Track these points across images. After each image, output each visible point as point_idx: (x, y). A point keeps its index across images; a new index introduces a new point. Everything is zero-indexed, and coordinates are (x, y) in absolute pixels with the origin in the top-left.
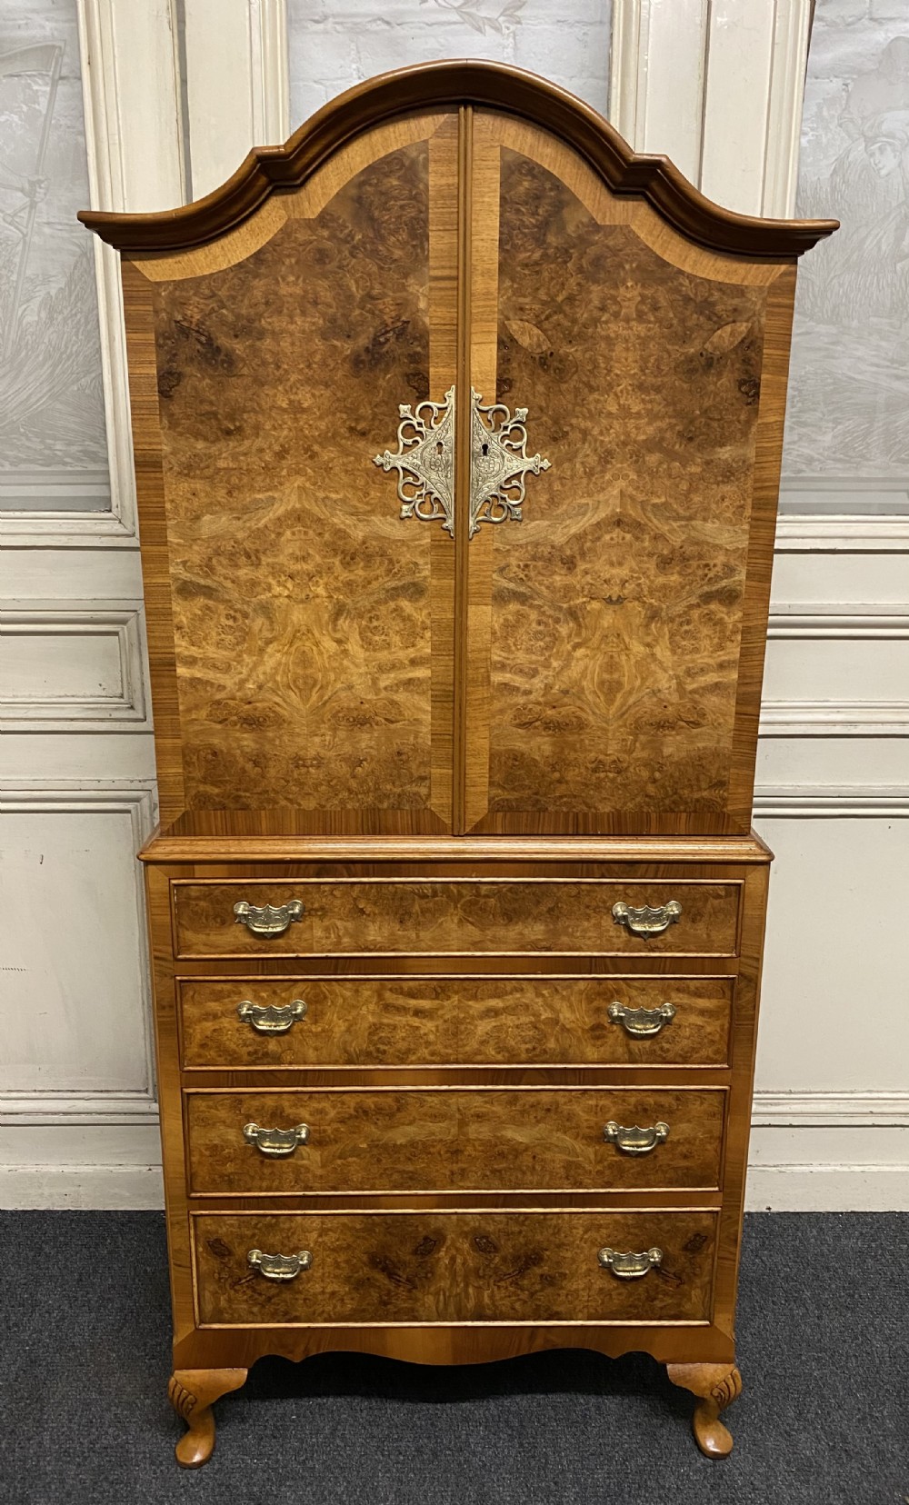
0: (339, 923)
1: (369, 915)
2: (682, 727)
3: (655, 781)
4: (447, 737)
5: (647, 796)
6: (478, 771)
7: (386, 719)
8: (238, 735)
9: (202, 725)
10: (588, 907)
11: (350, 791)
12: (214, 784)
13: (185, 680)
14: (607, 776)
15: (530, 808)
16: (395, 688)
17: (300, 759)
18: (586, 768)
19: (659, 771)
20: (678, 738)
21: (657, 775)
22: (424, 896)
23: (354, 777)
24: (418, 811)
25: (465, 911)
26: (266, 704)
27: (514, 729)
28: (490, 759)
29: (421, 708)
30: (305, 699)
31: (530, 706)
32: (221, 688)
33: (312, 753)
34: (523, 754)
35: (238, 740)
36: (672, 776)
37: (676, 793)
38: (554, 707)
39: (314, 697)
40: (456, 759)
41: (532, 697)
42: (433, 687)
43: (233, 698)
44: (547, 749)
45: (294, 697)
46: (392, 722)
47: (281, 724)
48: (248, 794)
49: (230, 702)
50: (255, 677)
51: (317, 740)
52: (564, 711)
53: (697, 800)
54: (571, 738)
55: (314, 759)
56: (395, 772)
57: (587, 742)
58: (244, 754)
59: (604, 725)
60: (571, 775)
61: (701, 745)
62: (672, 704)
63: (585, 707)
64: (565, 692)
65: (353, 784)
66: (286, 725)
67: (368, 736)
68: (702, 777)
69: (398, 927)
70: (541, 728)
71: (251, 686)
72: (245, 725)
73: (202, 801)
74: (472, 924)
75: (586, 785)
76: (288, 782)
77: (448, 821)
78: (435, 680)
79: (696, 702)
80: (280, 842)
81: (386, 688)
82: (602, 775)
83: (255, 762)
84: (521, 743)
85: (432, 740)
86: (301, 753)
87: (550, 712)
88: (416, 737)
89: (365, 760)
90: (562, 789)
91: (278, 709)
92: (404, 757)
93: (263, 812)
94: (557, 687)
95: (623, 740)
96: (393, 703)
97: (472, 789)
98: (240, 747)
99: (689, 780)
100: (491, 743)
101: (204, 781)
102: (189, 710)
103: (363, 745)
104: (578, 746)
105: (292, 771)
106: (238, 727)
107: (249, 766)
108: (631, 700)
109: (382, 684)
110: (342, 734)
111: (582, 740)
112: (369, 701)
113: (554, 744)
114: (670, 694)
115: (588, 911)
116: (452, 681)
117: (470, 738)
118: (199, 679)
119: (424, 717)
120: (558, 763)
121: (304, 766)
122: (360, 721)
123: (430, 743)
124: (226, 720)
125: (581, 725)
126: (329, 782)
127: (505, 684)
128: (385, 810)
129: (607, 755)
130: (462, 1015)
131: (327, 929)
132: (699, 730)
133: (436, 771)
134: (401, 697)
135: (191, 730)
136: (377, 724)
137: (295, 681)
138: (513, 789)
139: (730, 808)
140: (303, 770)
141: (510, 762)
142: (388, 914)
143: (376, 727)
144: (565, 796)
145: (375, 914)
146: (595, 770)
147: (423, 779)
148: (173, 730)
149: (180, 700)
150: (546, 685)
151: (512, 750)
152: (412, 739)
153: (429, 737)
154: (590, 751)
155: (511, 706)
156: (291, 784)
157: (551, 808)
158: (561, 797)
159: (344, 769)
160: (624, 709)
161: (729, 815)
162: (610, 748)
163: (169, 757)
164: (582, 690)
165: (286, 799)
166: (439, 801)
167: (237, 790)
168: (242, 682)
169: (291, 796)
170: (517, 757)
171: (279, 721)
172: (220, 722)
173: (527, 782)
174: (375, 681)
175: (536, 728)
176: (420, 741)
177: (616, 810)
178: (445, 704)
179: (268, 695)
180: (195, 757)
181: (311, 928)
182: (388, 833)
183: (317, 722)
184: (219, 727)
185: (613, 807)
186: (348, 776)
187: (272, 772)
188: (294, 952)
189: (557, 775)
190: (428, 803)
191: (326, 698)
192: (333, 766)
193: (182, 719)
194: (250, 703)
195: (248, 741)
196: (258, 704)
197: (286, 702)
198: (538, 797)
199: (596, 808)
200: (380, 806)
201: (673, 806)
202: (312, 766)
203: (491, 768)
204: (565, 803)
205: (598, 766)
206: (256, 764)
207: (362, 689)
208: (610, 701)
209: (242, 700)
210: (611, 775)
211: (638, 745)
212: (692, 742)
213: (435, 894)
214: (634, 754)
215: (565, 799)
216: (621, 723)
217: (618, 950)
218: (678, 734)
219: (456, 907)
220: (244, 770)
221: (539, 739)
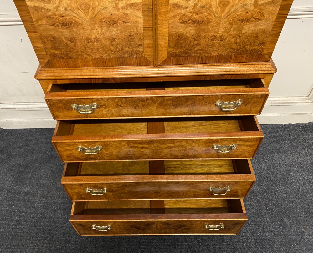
0: (112, 109)
1: (123, 107)
2: (252, 21)
3: (236, 43)
4: (150, 28)
5: (232, 49)
6: (163, 42)
7: (123, 22)
8: (61, 30)
9: (45, 27)
10: (206, 102)
11: (111, 50)
12: (57, 50)
13: (31, 7)
14: (217, 42)
15: (184, 55)
16: (126, 8)
17: (89, 39)
18: (209, 39)
19: (239, 39)
20: (250, 25)
21: (238, 41)
22: (144, 101)
23: (112, 45)
24: (139, 58)
25: (159, 105)
26: (70, 17)
27: (179, 24)
28: (168, 37)
29: (138, 16)
30: (87, 14)
31: (187, 14)
32: (49, 10)
33: (93, 37)
34: (182, 34)
35: (61, 32)
36: (244, 41)
37: (244, 48)
38: (197, 14)
39: (90, 13)
40: (154, 37)
41: (188, 10)
42: (143, 6)
43: (55, 15)
44: (193, 32)
45: (82, 14)
46: (126, 23)
47: (78, 25)
48: (71, 53)
49: (54, 16)
50: (62, 5)
51: (94, 31)
52: (201, 16)
53: (252, 50)
54: (203, 27)
55: (95, 39)
56: (129, 43)
57: (210, 28)
58: (66, 38)
59: (219, 21)
60: (202, 42)
61: (259, 28)
62: (250, 11)
63: (211, 13)
64: (203, 7)
65: (112, 48)
66: (80, 25)
67: (116, 29)
68: (256, 41)
69: (134, 110)
70: (191, 23)
71: (62, 9)
72: (63, 26)
73: (54, 56)
74: (162, 108)
75: (208, 46)
76: (86, 48)
77: (152, 61)
78: (144, 3)
79: (261, 9)
80: (87, 71)
81: (122, 8)
82: (215, 42)
83: (70, 41)
84: (183, 29)
85: (144, 30)
86: (89, 37)
87: (196, 16)
88: (137, 29)
89: (116, 38)
90: (198, 47)
91: (75, 19)
92: (132, 37)
93: (78, 59)
94: (199, 5)
95: (226, 27)
96: (126, 14)
97: (161, 49)
98: (63, 35)
99: (251, 42)
100: (169, 30)
101: (52, 48)
102: (37, 21)
103: (115, 33)
104: (206, 30)
105: (87, 44)
106: (60, 27)
107: (69, 42)
108: (233, 10)
109: (120, 6)
110: (105, 29)
111: (209, 28)
112: (115, 14)
113: (196, 30)
114: (250, 6)
115: (206, 103)
116: (152, 4)
117: (160, 28)
118: (37, 7)
119: (140, 20)
120: (198, 37)
121: (91, 42)
122: (112, 23)
123: (143, 31)
124: (54, 24)
125: (209, 22)
126: (102, 48)
127: (176, 4)
128: (126, 57)
129: (218, 34)
130: (159, 148)
131: (108, 111)
132: (260, 22)
133: (146, 42)
134: (129, 11)
135: (41, 29)
136: (119, 24)
137: (80, 6)
138: (178, 48)
139: (264, 52)
140: (91, 43)
141: (177, 38)
142: (130, 106)
143: (119, 25)
144: (199, 50)
145: (125, 106)
146: (212, 40)
147: (140, 45)
148: (33, 29)
149: (32, 16)
150: (195, 4)
151: (178, 33)
152: (135, 29)
153: (142, 28)
154: (211, 32)
155: (178, 14)
156: (87, 49)
157: (193, 55)
158: (197, 51)
159: (108, 42)
160: (229, 13)
161: (263, 55)
162: (220, 30)
163: (35, 40)
164: (211, 6)
165: (86, 54)
166: (148, 54)
167: (66, 52)
168: (57, 8)
169: (88, 53)
170: (180, 36)
171: (77, 24)
172: (52, 25)
173: (184, 45)
174: (116, 5)
175: (189, 23)
176: (139, 30)
177: (219, 54)
178: (149, 14)
179: (70, 13)
180: (46, 40)
181: (102, 111)
182: (128, 65)
183: (93, 24)
184: (52, 27)
185: (217, 53)
186: (110, 45)
187: (79, 45)
188: (97, 117)
189: (196, 42)
190: (143, 54)
191: (96, 13)
192: (103, 41)
193: (36, 25)
194: (63, 17)
195: (66, 33)
196: (67, 17)
197: (78, 16)
198: (188, 51)
199: (211, 54)
200: (124, 56)
201: (241, 52)
202: (95, 42)
203: (169, 41)
204: (199, 53)
205: (214, 38)
206: (72, 42)
207: (111, 9)
208: (223, 11)
209: (59, 15)
210: (219, 41)
211: (232, 29)
212: (255, 27)
213: (147, 100)
214: (230, 33)
215: (199, 51)
216: (226, 20)
217: (216, 114)
218: (250, 24)
219: (155, 104)
220: (67, 44)
221: (190, 28)
